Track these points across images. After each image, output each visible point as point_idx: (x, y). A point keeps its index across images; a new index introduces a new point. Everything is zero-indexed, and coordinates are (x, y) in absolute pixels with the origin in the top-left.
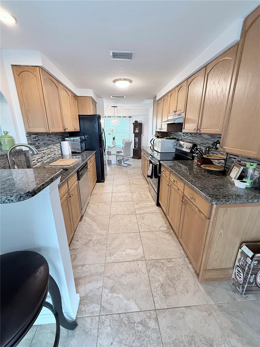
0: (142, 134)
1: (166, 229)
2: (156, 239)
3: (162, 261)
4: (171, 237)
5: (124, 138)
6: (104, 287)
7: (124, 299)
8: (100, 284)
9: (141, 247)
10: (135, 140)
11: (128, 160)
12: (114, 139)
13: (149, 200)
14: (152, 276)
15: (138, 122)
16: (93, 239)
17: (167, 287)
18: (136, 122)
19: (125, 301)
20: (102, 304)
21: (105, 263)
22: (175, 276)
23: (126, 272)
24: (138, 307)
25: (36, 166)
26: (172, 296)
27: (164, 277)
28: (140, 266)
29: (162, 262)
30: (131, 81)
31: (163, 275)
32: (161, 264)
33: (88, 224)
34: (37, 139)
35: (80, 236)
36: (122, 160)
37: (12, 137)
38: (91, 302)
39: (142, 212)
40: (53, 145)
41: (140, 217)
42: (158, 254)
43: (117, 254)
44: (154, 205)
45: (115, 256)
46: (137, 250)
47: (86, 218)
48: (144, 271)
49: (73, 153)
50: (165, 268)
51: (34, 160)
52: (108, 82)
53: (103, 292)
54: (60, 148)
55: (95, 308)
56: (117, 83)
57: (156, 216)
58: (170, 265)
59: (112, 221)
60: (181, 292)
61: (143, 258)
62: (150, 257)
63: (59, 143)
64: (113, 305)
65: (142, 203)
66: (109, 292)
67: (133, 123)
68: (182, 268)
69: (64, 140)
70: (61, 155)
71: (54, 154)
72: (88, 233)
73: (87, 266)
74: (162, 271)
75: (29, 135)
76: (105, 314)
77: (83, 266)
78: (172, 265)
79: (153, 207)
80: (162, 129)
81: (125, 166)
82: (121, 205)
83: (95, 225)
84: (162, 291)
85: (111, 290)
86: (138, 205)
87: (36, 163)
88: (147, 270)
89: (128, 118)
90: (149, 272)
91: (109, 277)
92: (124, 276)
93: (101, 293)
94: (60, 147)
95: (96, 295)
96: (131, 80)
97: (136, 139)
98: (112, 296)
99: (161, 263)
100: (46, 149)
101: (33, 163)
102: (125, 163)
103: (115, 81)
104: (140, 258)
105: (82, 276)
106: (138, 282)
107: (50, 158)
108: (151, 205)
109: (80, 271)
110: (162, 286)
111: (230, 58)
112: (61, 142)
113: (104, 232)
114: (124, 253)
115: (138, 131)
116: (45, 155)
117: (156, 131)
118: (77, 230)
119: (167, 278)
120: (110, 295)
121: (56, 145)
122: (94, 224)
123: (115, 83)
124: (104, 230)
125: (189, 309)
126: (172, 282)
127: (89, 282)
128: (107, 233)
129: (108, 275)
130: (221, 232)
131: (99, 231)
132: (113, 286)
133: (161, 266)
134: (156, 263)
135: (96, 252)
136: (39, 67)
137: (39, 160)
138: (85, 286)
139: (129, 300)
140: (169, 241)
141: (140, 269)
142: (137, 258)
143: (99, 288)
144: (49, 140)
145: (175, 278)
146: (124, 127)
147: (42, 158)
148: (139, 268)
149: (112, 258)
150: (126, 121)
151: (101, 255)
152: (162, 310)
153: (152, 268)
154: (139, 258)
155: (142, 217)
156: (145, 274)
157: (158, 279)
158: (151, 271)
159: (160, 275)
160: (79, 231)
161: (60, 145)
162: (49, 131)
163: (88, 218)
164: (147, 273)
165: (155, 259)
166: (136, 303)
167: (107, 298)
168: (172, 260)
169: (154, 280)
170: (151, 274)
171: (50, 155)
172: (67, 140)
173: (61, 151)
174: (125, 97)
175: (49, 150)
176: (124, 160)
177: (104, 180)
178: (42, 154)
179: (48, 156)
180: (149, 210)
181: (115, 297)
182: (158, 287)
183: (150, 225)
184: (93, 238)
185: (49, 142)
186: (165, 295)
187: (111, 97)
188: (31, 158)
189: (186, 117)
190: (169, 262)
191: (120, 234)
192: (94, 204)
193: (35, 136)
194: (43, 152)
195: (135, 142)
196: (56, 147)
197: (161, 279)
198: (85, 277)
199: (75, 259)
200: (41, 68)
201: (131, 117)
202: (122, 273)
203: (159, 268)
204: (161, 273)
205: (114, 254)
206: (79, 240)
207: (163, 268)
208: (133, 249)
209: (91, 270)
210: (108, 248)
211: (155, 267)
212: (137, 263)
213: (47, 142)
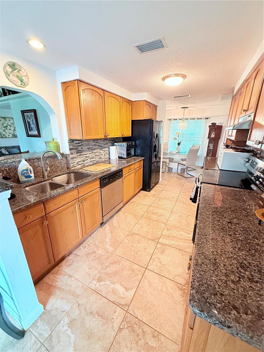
0: (220, 140)
1: (183, 282)
2: (160, 289)
3: (146, 328)
4: (183, 299)
5: (194, 143)
6: (68, 314)
7: (73, 346)
8: (67, 307)
9: (133, 291)
10: (208, 147)
11: (195, 170)
12: (179, 144)
13: (187, 229)
14: (119, 340)
15: (216, 125)
16: (97, 253)
18: (214, 124)
19: (71, 349)
20: (53, 332)
21: (87, 286)
23: (97, 312)
25: (75, 168)
28: (116, 314)
29: (145, 330)
32: (141, 331)
33: (105, 233)
34: (80, 144)
35: (90, 244)
36: (186, 169)
38: (48, 322)
39: (167, 242)
40: (99, 149)
41: (161, 248)
42: (147, 314)
43: (104, 283)
44: (189, 239)
45: (101, 284)
46: (127, 291)
47: (108, 225)
48: (116, 326)
49: (119, 158)
50: (143, 341)
51: (74, 163)
52: (156, 81)
53: (63, 319)
54: (108, 153)
55: (45, 332)
57: (182, 257)
58: (152, 343)
59: (127, 239)
61: (125, 307)
62: (136, 311)
63: (108, 148)
64: (59, 342)
65: (175, 231)
67: (210, 126)
69: (113, 145)
70: (108, 159)
71: (99, 158)
72: (97, 243)
73: (73, 279)
74: (135, 342)
75: (71, 141)
76: (47, 347)
77: (71, 276)
78: (154, 346)
79: (186, 241)
80: (232, 136)
81: (185, 177)
82: (148, 224)
83: (109, 238)
85: (71, 322)
86: (168, 232)
87: (76, 165)
88: (120, 327)
89: (204, 120)
90: (120, 332)
91: (79, 305)
92: (92, 315)
93: (60, 319)
94: (108, 151)
95: (56, 317)
96: (184, 75)
97: (211, 146)
98: (66, 331)
99: (142, 329)
100: (90, 153)
101: (73, 165)
102: (188, 174)
103: (164, 79)
104: (122, 305)
105: (62, 288)
106: (99, 335)
107: (94, 162)
108: (185, 238)
109: (64, 281)
112: (110, 147)
113: (111, 249)
114: (112, 286)
115: (214, 136)
116: (87, 159)
117: (227, 139)
120: (66, 328)
121: (103, 150)
122: (109, 236)
123: (164, 81)
124: (113, 247)
127: (62, 298)
128: (113, 251)
129: (80, 302)
131: (108, 246)
132: (75, 318)
133: (139, 335)
134: (135, 325)
135: (89, 268)
136: (78, 80)
137: (80, 163)
138: (56, 300)
139: (75, 350)
140: (176, 304)
141: (113, 319)
142: (120, 302)
143: (64, 311)
144: (95, 145)
146: (197, 130)
147: (84, 161)
148: (114, 317)
149: (98, 284)
150: (200, 123)
151: (91, 274)
153: (126, 328)
154: (123, 303)
155: (163, 249)
156: (114, 331)
158: (123, 332)
159: (128, 347)
160: (93, 237)
161: (108, 149)
162: (83, 138)
163: (108, 227)
164: (116, 331)
165: (139, 318)
167: (61, 330)
168: (159, 337)
169: (117, 348)
170: (120, 337)
171: (94, 159)
172: (116, 145)
173: (109, 155)
174: (190, 96)
175: (93, 154)
176: (189, 169)
177: (151, 189)
178: (85, 157)
179: (91, 159)
180: (178, 243)
181: (68, 334)
183: (166, 266)
184: (98, 250)
187: (173, 97)
188: (71, 161)
189: (255, 120)
190: (154, 336)
191: (124, 259)
192: (124, 213)
193: (78, 141)
194: (85, 155)
195: (208, 149)
196: (102, 152)
198: (63, 290)
201: (208, 118)
202: (93, 309)
203: (135, 336)
204: (133, 345)
205: (102, 281)
206: (86, 247)
207: (140, 340)
208: (123, 287)
209: (72, 286)
210: (102, 270)
211: (131, 331)
212: (116, 308)
213: (92, 147)
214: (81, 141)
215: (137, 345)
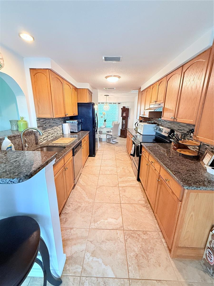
0: (128, 118)
1: (144, 202)
2: (135, 211)
3: (139, 233)
4: (148, 210)
5: (113, 120)
6: (87, 250)
7: (103, 264)
8: (84, 247)
9: (121, 218)
10: (122, 122)
11: (116, 138)
12: (105, 121)
13: (131, 175)
14: (128, 246)
15: (126, 108)
16: (82, 206)
17: (141, 258)
18: (124, 107)
19: (103, 266)
20: (84, 266)
21: (89, 229)
22: (149, 248)
23: (106, 239)
24: (114, 273)
25: (42, 143)
26: (145, 268)
27: (139, 248)
28: (118, 234)
29: (138, 234)
30: (119, 77)
31: (139, 246)
32: (137, 235)
33: (79, 192)
34: (44, 122)
35: (72, 202)
36: (111, 138)
37: (26, 121)
38: (75, 263)
39: (124, 185)
40: (56, 126)
41: (122, 189)
42: (135, 225)
43: (100, 222)
44: (135, 180)
45: (98, 223)
46: (117, 220)
47: (78, 186)
48: (122, 240)
49: (71, 132)
50: (141, 239)
51: (41, 139)
52: (101, 78)
53: (85, 255)
54: (62, 129)
55: (78, 269)
56: (108, 79)
57: (136, 190)
58: (145, 237)
59: (98, 191)
60: (153, 264)
61: (122, 228)
62: (128, 227)
63: (61, 125)
64: (92, 268)
65: (125, 177)
66: (91, 256)
67: (122, 109)
68: (156, 241)
69: (65, 123)
70: (62, 134)
71: (57, 133)
72: (78, 200)
73: (75, 229)
74: (137, 242)
75: (38, 119)
76: (85, 276)
77: (71, 229)
78: (147, 238)
79: (134, 181)
80: (144, 115)
81: (113, 144)
82: (107, 178)
83: (85, 194)
84: (136, 261)
85: (92, 254)
86: (121, 179)
87: (43, 141)
88: (125, 240)
89: (117, 105)
90: (126, 241)
91: (91, 242)
92: (104, 242)
93: (83, 256)
94: (62, 127)
95: (79, 257)
97: (124, 122)
98: (92, 260)
99: (137, 234)
100: (51, 130)
101: (40, 141)
102: (113, 141)
103: (106, 77)
104: (120, 228)
105: (70, 238)
106: (116, 250)
107: (54, 137)
108: (133, 180)
109: (68, 233)
110: (136, 256)
111: (204, 60)
112: (63, 124)
113: (91, 201)
114: (106, 221)
115: (125, 115)
116: (50, 134)
117: (140, 116)
118: (69, 197)
119: (141, 249)
120: (91, 258)
121: (59, 126)
122: (83, 193)
123: (107, 78)
124: (92, 199)
125: (159, 283)
126: (146, 254)
127: (75, 244)
128: (93, 201)
129: (91, 240)
130: (192, 215)
131: (87, 199)
132: (94, 250)
133: (137, 237)
134: (132, 234)
135: (83, 218)
136: (49, 69)
137: (45, 139)
138: (71, 247)
139: (107, 265)
140: (146, 214)
141: (118, 237)
142: (117, 227)
143: (83, 251)
144: (54, 123)
145: (149, 250)
146: (114, 111)
147: (47, 137)
148: (118, 236)
149: (96, 224)
150: (115, 106)
151: (87, 221)
152: (135, 280)
153: (129, 238)
154: (118, 227)
155: (124, 190)
156: (123, 243)
157: (134, 250)
158: (128, 240)
159: (135, 246)
160: (71, 197)
161: (61, 126)
162: (53, 117)
163: (79, 187)
164: (124, 242)
165: (132, 230)
166: (112, 269)
167: (88, 261)
168: (147, 233)
169: (130, 250)
170: (128, 244)
171: (54, 134)
172: (67, 123)
173: (63, 131)
174: (115, 89)
175: (53, 130)
176: (113, 138)
177: (95, 155)
178: (48, 133)
179: (52, 135)
180: (131, 184)
181: (95, 261)
182: (133, 257)
183: (130, 198)
184: (82, 204)
185: (53, 124)
186: (139, 266)
187: (104, 88)
188: (39, 137)
189: (165, 107)
190: (144, 234)
191: (104, 203)
192: (85, 175)
193: (43, 120)
194: (48, 132)
195: (122, 124)
196: (59, 128)
197: (136, 249)
198: (72, 239)
199: (65, 222)
200: (50, 70)
201: (120, 103)
202: (102, 239)
203: (135, 239)
204: (137, 244)
205: (97, 221)
206: (71, 206)
207: (139, 239)
208: (113, 219)
209: (77, 233)
210: (93, 215)
211: (132, 238)
212: (116, 231)
213: (52, 124)
214: (45, 120)
215: (139, 243)
